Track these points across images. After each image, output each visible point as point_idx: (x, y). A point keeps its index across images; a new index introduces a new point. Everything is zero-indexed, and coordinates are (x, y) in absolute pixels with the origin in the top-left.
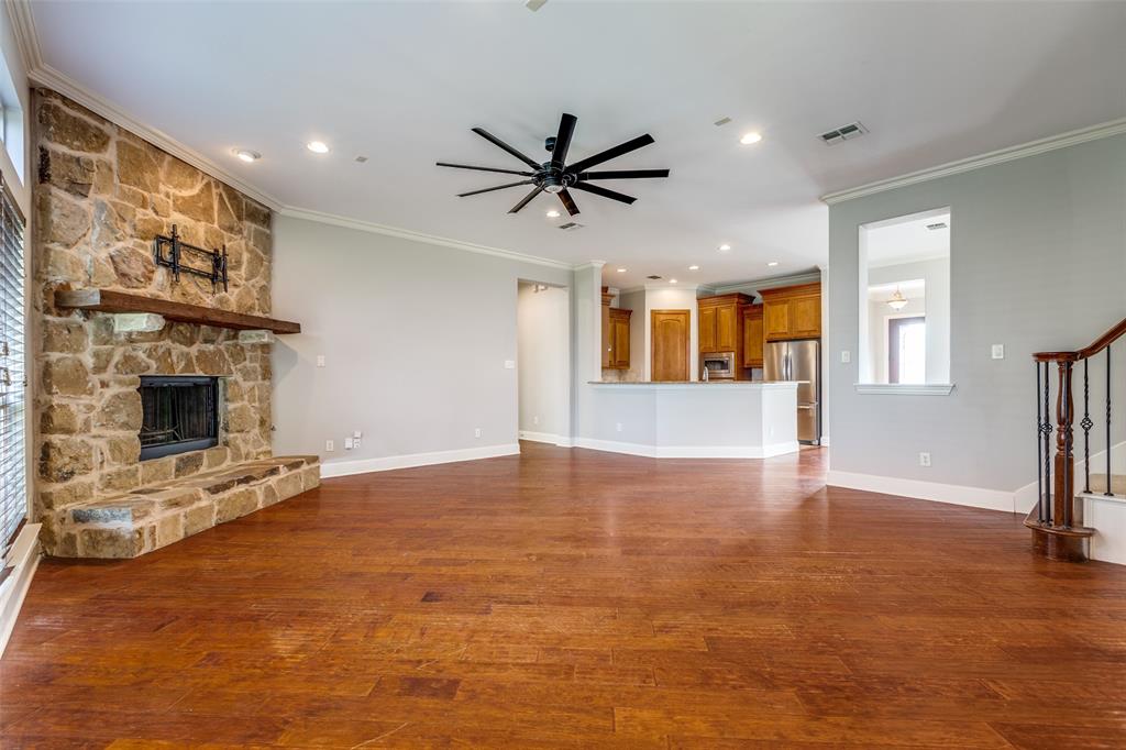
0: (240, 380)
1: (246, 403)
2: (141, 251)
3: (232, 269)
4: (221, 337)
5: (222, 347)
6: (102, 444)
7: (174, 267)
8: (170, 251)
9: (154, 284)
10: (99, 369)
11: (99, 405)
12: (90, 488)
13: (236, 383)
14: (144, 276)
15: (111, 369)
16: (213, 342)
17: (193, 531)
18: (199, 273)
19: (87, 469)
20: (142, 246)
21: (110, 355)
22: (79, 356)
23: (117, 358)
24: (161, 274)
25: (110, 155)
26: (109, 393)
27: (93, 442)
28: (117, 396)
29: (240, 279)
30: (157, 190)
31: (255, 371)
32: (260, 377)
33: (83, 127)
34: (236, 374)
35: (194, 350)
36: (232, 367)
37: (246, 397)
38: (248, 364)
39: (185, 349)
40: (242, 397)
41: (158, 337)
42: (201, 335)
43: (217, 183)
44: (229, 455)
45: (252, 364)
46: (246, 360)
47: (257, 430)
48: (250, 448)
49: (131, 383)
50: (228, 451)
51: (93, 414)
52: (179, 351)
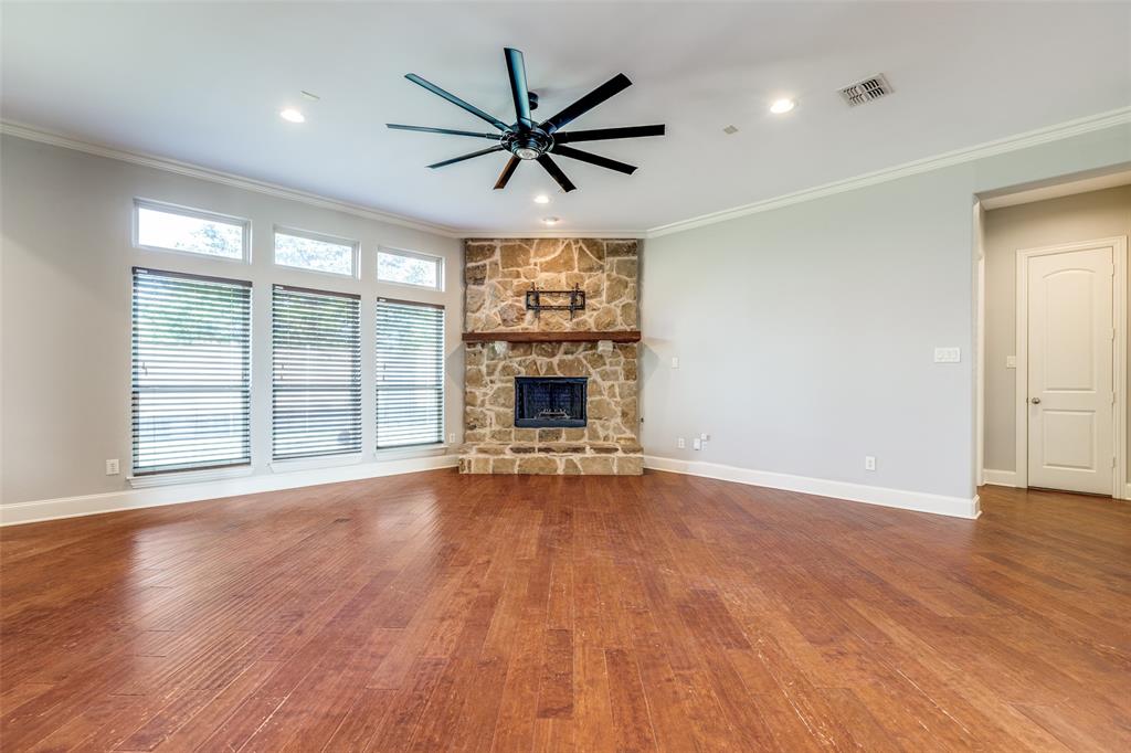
0: (599, 380)
1: (606, 397)
2: (517, 304)
3: (591, 297)
4: (581, 349)
5: (581, 356)
6: (493, 415)
7: (537, 308)
8: (534, 299)
9: (526, 321)
10: (490, 373)
11: (491, 393)
12: (484, 435)
13: (594, 382)
14: (517, 318)
15: (497, 373)
16: (572, 353)
17: (498, 471)
18: (560, 308)
19: (483, 426)
20: (517, 301)
21: (496, 366)
22: (480, 367)
23: (500, 367)
24: (530, 314)
25: (497, 256)
26: (495, 386)
27: (487, 412)
28: (499, 388)
29: (601, 304)
30: (528, 264)
31: (615, 373)
32: (622, 378)
33: (482, 248)
34: (594, 375)
35: (555, 360)
36: (591, 370)
37: (606, 393)
38: (607, 367)
39: (546, 359)
40: (600, 393)
41: (525, 354)
42: (562, 349)
43: (576, 241)
44: (587, 435)
45: (612, 368)
46: (605, 364)
47: (619, 420)
48: (611, 433)
49: (507, 381)
50: (586, 431)
51: (487, 398)
52: (542, 361)
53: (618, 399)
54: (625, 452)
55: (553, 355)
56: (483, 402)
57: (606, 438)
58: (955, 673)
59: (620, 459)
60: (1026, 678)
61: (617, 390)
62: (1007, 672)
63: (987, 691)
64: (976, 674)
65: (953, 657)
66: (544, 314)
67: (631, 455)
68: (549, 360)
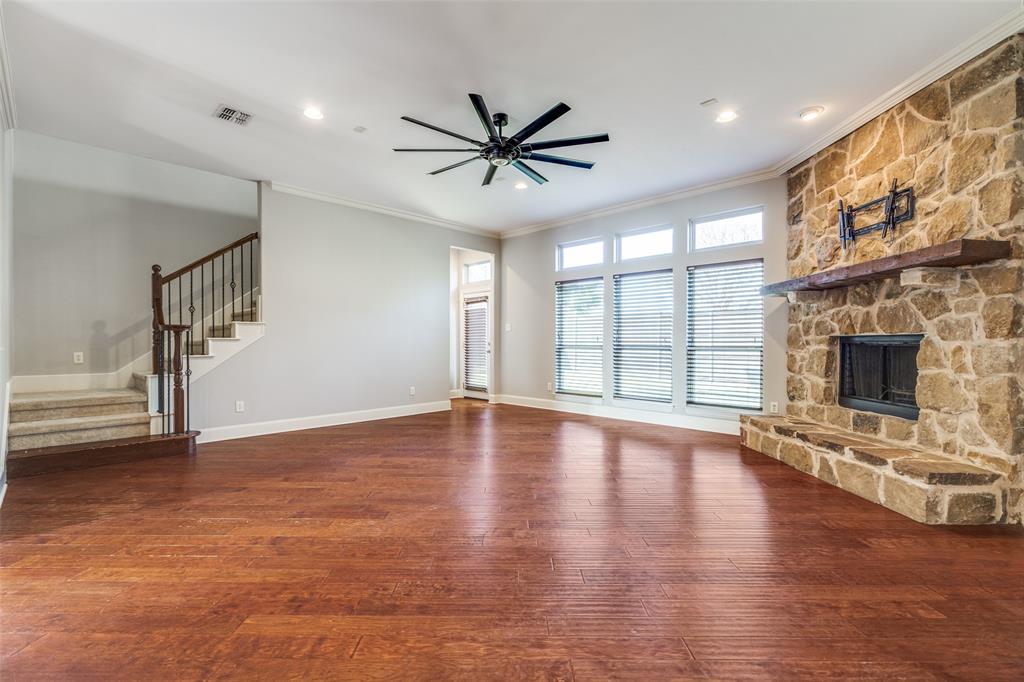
0: (937, 339)
1: (948, 371)
2: (832, 236)
5: (908, 300)
6: (809, 385)
9: (841, 257)
10: (806, 333)
11: (807, 357)
12: (800, 409)
13: (930, 343)
14: (830, 255)
15: (812, 331)
19: (801, 398)
20: (832, 232)
21: (811, 322)
22: (799, 324)
23: (814, 324)
25: (812, 180)
26: (811, 349)
27: (804, 381)
28: (813, 351)
29: (940, 200)
30: (843, 176)
31: (965, 325)
32: (979, 335)
33: (799, 177)
34: (930, 329)
35: (874, 309)
36: (924, 322)
37: (948, 363)
38: (952, 316)
39: (864, 309)
40: (938, 363)
41: (836, 303)
42: (884, 290)
43: (902, 107)
44: (916, 434)
45: (962, 316)
46: (947, 310)
47: (975, 417)
48: (958, 439)
49: (820, 342)
50: (915, 428)
51: (804, 363)
52: (857, 311)
53: (972, 376)
54: (896, 470)
55: (870, 302)
56: (801, 367)
57: (947, 446)
58: (185, 578)
59: (888, 480)
60: (137, 607)
61: (968, 359)
62: (154, 601)
63: (157, 580)
64: (173, 585)
65: (198, 586)
66: (862, 241)
67: (906, 478)
68: (865, 310)
